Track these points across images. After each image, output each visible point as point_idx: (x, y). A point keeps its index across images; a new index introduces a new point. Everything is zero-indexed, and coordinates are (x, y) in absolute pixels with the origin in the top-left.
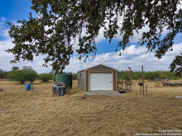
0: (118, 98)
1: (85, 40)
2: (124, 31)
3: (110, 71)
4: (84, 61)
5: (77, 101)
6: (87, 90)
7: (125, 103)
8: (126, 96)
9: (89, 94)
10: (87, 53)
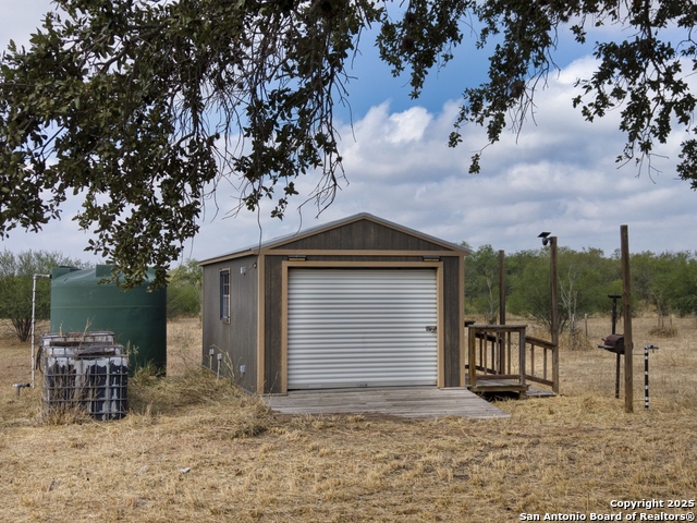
0: (467, 431)
1: (280, 109)
2: (502, 16)
3: (422, 258)
4: (274, 213)
5: (213, 449)
6: (273, 386)
7: (505, 452)
8: (518, 415)
9: (285, 410)
10: (288, 170)
